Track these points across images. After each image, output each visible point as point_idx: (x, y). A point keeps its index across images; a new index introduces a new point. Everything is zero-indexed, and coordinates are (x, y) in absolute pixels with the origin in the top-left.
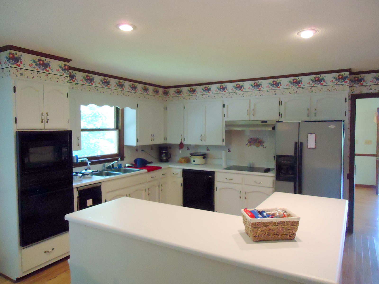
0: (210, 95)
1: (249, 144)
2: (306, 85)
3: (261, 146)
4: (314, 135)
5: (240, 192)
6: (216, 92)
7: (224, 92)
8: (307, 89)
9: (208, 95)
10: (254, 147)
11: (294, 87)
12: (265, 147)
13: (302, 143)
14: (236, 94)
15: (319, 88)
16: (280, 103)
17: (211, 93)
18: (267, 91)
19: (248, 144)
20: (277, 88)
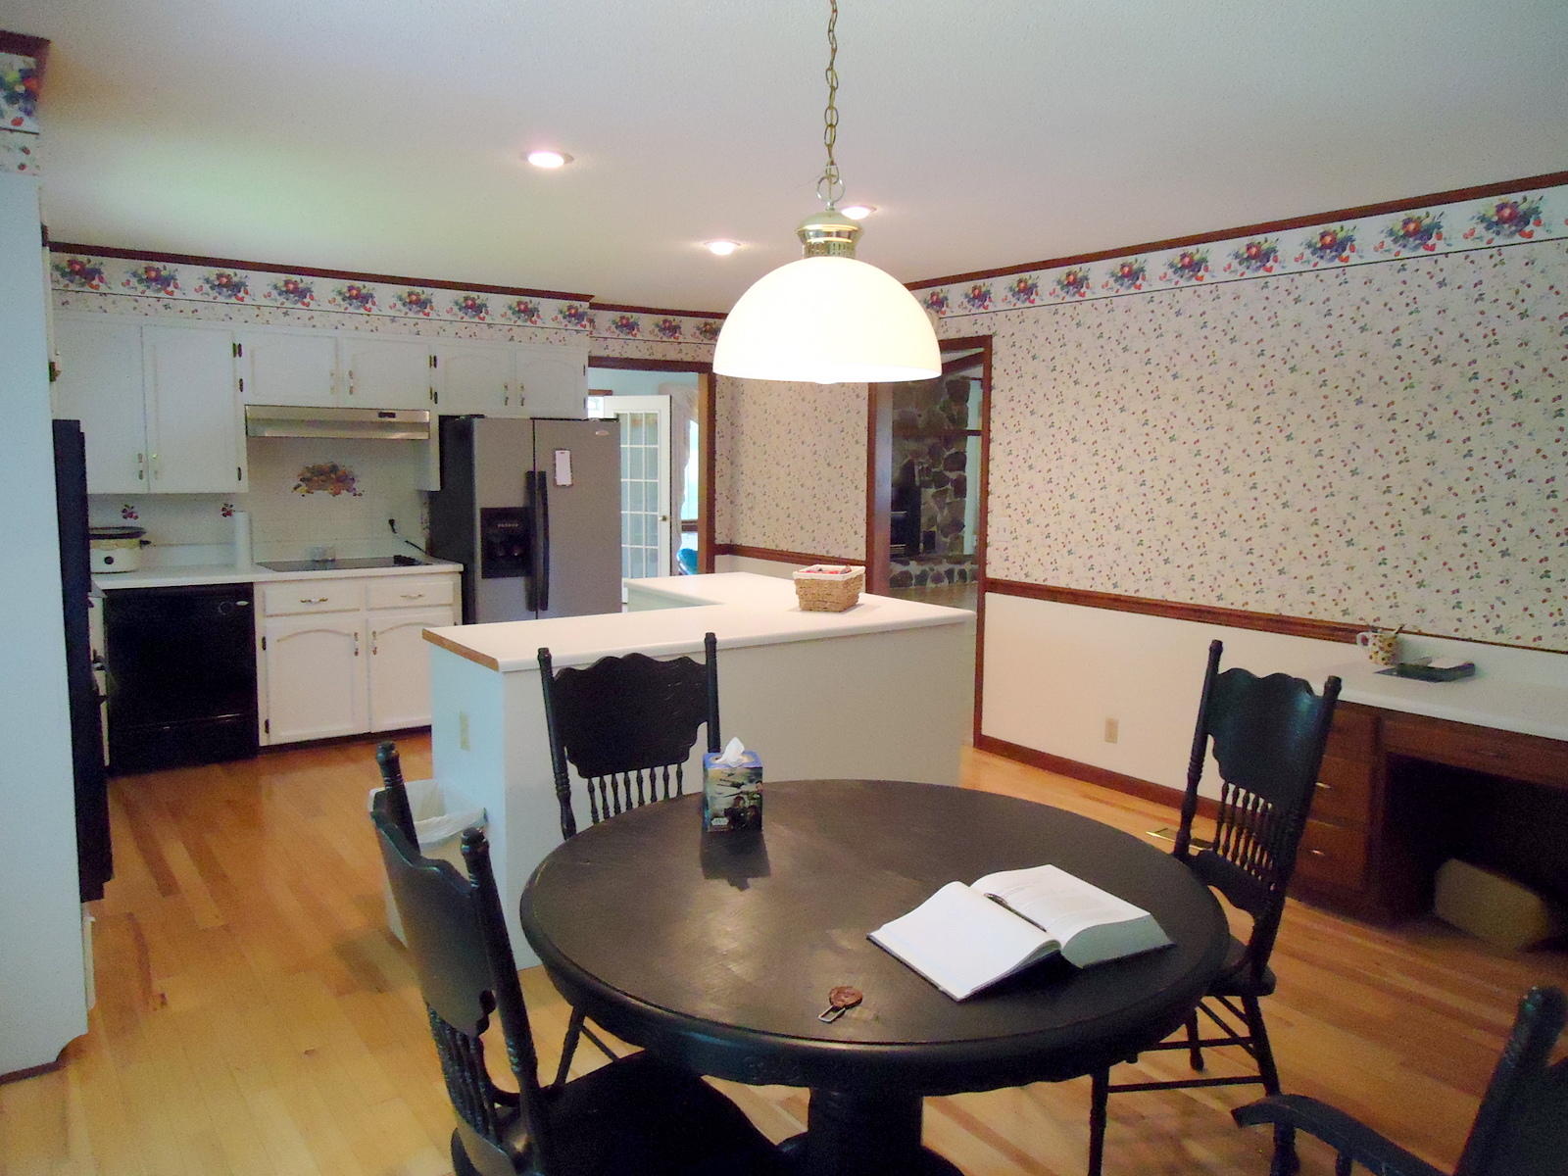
0: (171, 303)
1: (304, 487)
2: (499, 320)
3: (348, 490)
4: (567, 453)
5: (356, 634)
6: (197, 296)
7: (233, 300)
8: (500, 330)
9: (166, 301)
10: (322, 496)
11: (466, 319)
12: (360, 495)
13: (543, 475)
14: (286, 314)
15: (529, 331)
16: (434, 361)
17: (177, 294)
18: (393, 319)
19: (299, 486)
20: (421, 315)
